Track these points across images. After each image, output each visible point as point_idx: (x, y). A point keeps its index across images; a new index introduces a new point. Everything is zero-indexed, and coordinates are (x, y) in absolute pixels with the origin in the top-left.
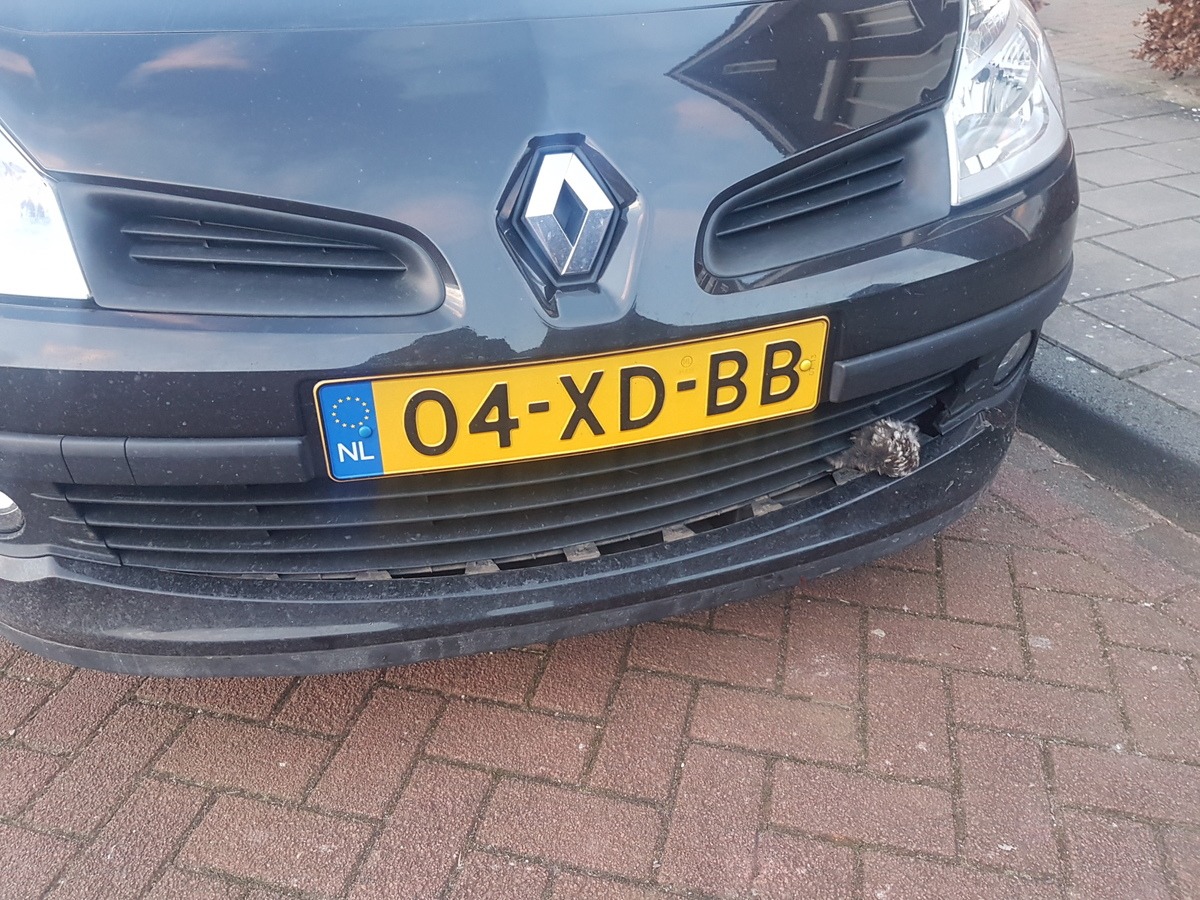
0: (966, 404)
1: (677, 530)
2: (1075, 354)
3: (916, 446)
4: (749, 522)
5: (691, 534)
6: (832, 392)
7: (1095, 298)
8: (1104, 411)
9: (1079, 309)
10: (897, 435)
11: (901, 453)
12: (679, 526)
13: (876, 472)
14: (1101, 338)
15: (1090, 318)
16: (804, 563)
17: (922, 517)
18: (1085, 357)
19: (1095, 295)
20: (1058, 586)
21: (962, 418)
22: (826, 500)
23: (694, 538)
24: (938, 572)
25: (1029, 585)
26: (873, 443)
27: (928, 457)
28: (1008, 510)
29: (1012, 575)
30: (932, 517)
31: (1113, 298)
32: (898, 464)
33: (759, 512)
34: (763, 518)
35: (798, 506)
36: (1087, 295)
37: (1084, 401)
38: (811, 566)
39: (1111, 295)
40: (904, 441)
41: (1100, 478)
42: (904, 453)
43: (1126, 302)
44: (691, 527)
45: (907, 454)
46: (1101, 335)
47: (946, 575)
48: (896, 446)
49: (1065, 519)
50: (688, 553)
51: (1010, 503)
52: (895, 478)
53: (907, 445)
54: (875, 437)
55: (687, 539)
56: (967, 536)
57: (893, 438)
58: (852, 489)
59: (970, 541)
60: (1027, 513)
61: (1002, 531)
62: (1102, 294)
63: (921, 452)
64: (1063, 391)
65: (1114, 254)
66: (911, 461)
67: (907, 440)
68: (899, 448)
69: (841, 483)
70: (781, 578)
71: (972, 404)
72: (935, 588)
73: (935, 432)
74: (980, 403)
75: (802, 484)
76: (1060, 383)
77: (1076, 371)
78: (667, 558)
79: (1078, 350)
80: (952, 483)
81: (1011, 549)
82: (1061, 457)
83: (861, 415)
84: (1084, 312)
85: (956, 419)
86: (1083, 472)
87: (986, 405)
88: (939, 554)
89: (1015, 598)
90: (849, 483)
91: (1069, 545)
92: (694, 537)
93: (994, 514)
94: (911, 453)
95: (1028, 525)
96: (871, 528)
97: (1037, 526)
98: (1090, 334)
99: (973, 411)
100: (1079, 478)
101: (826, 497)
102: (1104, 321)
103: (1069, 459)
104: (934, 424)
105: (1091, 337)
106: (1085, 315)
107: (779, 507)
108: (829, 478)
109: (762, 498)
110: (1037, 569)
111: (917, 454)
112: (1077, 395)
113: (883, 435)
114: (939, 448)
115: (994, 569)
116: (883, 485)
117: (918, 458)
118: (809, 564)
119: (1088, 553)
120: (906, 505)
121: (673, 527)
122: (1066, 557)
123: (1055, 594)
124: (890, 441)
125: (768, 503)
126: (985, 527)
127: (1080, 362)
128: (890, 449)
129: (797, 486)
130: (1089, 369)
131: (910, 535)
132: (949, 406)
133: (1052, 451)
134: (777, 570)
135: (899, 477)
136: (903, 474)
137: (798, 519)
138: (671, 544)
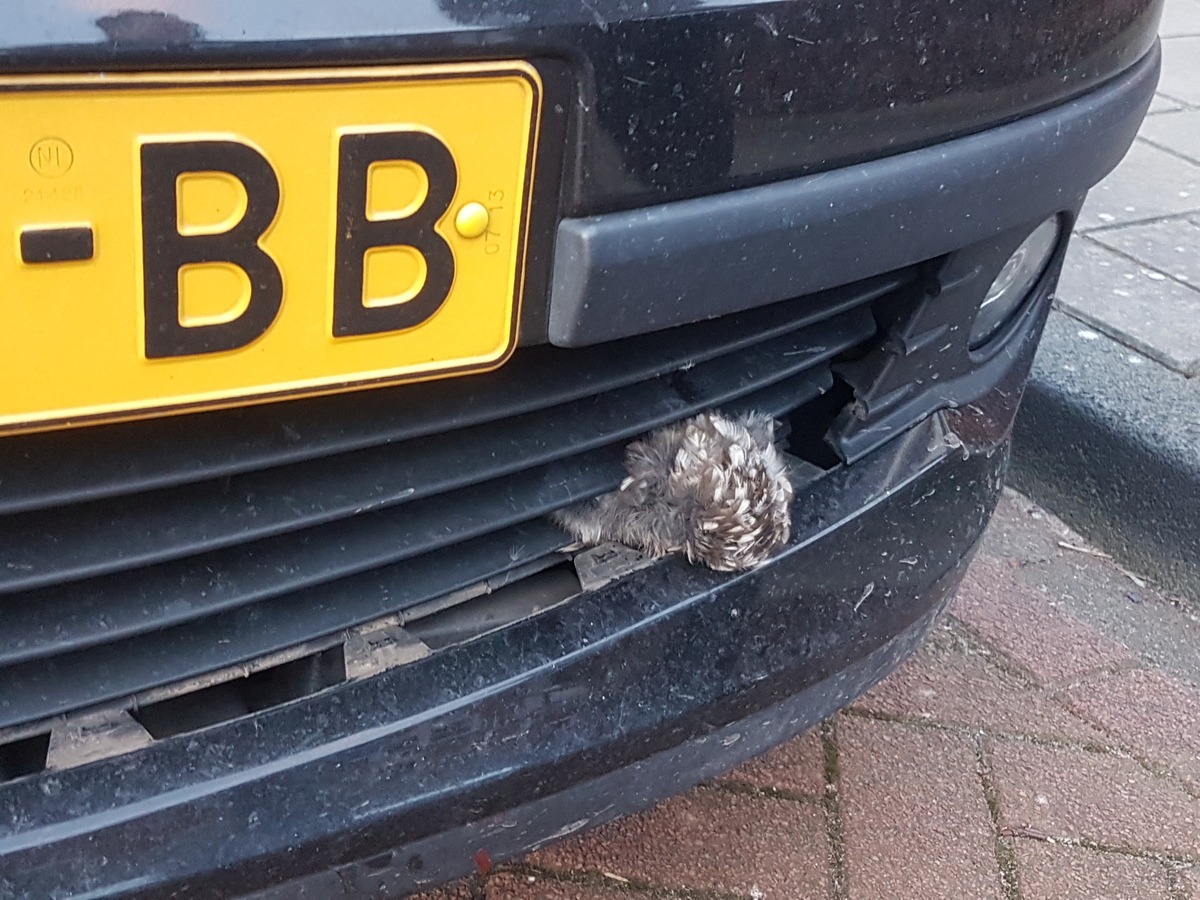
0: (907, 388)
1: (96, 730)
2: (1095, 326)
3: (782, 489)
4: (327, 701)
5: (140, 740)
6: (554, 313)
7: (1125, 224)
8: (1163, 439)
9: (1097, 243)
10: (737, 456)
11: (745, 504)
12: (109, 713)
13: (681, 556)
14: (1143, 298)
15: (1119, 259)
16: (484, 815)
17: (798, 679)
18: (1116, 332)
19: (1127, 219)
20: (1092, 833)
21: (894, 425)
22: (547, 632)
23: (147, 756)
24: (829, 796)
25: (1029, 831)
26: (676, 475)
27: (814, 519)
28: (974, 647)
29: (992, 804)
30: (822, 677)
31: (1158, 225)
32: (738, 536)
33: (360, 668)
34: (370, 686)
35: (474, 649)
36: (1109, 218)
37: (1122, 418)
38: (503, 822)
39: (1153, 220)
40: (753, 473)
41: (1157, 581)
42: (752, 505)
43: (1185, 234)
44: (146, 717)
45: (759, 508)
46: (1143, 291)
47: (847, 803)
48: (732, 484)
49: (1095, 671)
50: (120, 803)
51: (977, 633)
52: (729, 575)
53: (760, 486)
54: (682, 458)
55: (123, 760)
56: (889, 707)
57: (726, 461)
58: (621, 599)
59: (896, 720)
60: (1015, 655)
61: (964, 696)
62: (1137, 218)
63: (796, 506)
64: (1077, 396)
65: (1153, 150)
66: (769, 528)
67: (762, 470)
68: (741, 492)
69: (592, 584)
70: (416, 863)
71: (919, 390)
72: (821, 836)
73: (827, 457)
74: (935, 389)
75: (496, 585)
76: (1071, 379)
77: (1101, 359)
78: (44, 822)
79: (1101, 318)
80: (870, 588)
81: (986, 741)
82: (1074, 535)
83: (642, 395)
84: (1107, 248)
85: (881, 426)
86: (1120, 567)
87: (950, 394)
88: (831, 749)
89: (1002, 863)
90: (615, 587)
91: (1108, 733)
92: (148, 751)
93: (944, 657)
94: (771, 506)
95: (1019, 683)
96: (667, 711)
97: (1037, 686)
98: (1121, 288)
99: (918, 408)
100: (1114, 580)
101: (550, 622)
102: (1145, 265)
103: (1089, 540)
104: (827, 437)
105: (1124, 293)
106: (1109, 255)
107: (418, 652)
108: (564, 570)
109: (380, 625)
110: (1047, 790)
111: (784, 510)
112: (1105, 404)
113: (703, 454)
114: (840, 497)
115: (953, 788)
116: (697, 590)
117: (787, 522)
118: (496, 819)
119: (1151, 752)
120: (757, 647)
121: (89, 719)
122: (1104, 761)
123: (1088, 854)
124: (717, 472)
125: (391, 639)
126: (928, 686)
127: (1106, 340)
128: (718, 494)
129: (483, 589)
130: (1126, 354)
131: (766, 726)
132: (866, 392)
133: (1054, 521)
134: (405, 841)
135: (737, 572)
136: (750, 561)
137: (468, 688)
138: (65, 775)
